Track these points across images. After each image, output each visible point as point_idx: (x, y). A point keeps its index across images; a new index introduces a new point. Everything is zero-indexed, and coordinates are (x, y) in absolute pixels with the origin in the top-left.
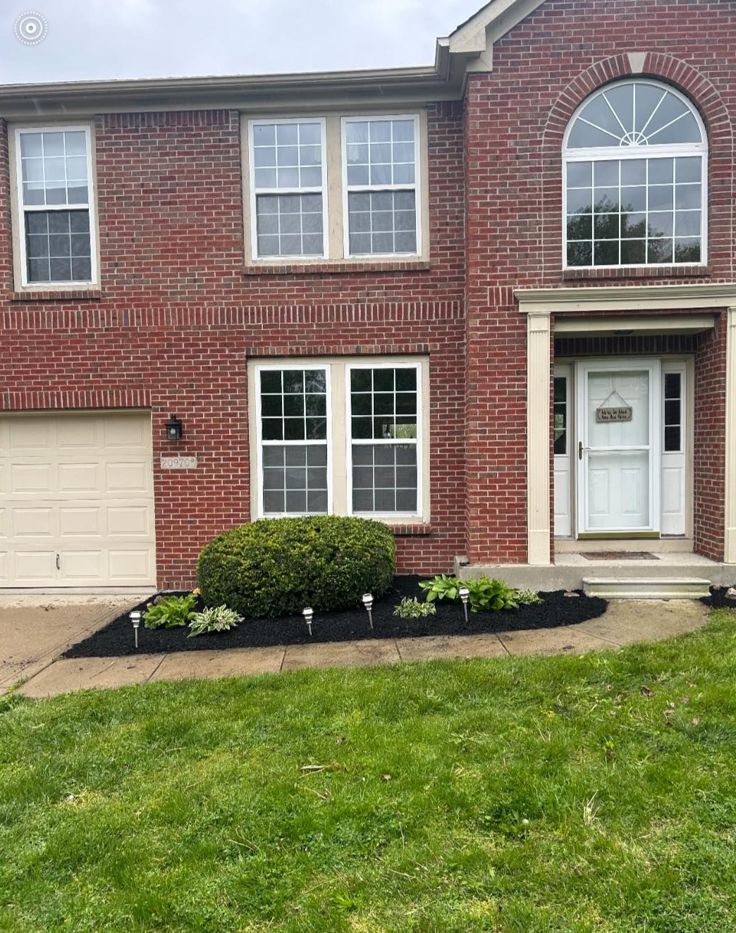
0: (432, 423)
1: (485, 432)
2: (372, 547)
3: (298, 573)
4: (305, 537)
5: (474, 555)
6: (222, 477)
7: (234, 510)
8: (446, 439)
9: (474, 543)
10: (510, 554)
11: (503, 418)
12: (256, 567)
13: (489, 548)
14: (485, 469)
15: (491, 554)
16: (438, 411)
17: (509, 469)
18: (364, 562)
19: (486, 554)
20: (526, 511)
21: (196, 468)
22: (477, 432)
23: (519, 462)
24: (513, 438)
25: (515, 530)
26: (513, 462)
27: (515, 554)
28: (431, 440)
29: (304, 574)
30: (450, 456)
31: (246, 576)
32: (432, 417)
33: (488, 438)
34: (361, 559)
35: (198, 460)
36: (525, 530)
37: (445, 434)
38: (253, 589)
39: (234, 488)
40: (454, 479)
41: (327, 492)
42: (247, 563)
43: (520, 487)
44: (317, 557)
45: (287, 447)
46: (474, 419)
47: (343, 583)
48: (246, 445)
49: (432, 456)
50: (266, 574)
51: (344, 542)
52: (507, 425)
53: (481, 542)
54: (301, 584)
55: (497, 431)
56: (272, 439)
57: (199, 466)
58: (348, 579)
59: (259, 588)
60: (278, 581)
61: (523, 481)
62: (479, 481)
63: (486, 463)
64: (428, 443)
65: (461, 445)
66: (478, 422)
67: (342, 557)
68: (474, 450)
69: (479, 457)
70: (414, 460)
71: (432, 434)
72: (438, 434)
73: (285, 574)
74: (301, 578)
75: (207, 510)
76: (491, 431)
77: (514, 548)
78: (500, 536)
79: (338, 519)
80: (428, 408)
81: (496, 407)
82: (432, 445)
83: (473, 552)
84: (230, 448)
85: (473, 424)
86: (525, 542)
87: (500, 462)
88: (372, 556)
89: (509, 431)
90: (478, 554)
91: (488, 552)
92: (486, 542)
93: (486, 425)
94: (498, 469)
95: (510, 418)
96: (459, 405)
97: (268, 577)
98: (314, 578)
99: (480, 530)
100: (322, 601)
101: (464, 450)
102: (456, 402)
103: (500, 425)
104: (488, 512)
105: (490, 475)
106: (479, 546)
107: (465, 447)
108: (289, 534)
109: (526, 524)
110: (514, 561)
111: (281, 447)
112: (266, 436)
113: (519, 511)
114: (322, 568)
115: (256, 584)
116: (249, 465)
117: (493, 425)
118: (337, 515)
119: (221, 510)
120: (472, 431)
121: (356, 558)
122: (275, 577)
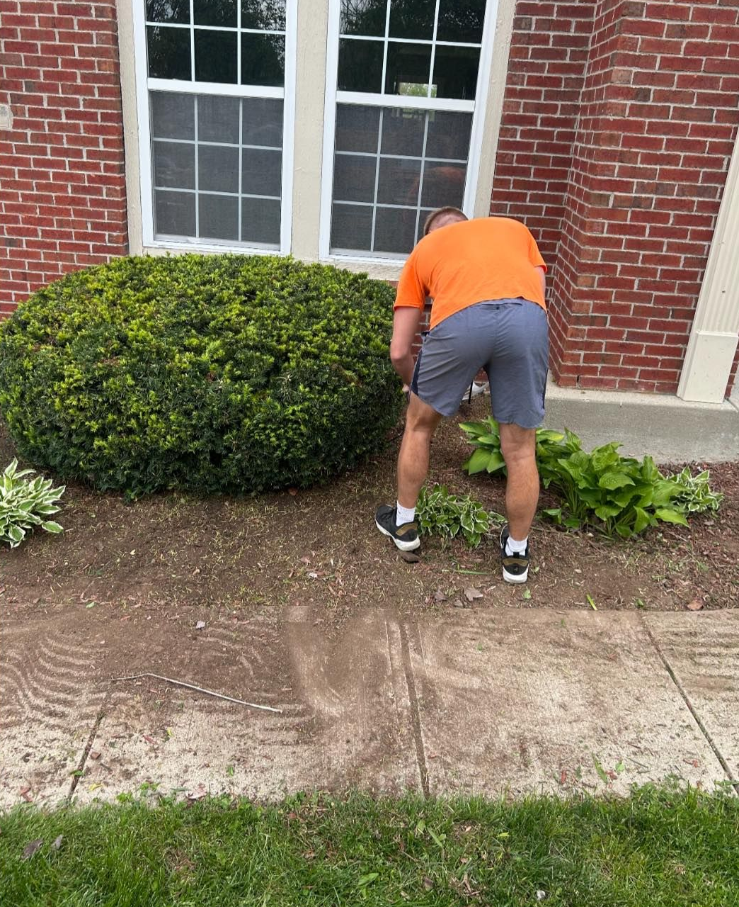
0: (512, 66)
1: (645, 95)
2: (363, 357)
3: (187, 414)
4: (218, 316)
5: (569, 369)
6: (66, 153)
7: (95, 226)
8: (539, 108)
9: (575, 345)
10: (645, 374)
11: (695, 65)
12: (94, 386)
13: (603, 359)
14: (627, 187)
15: (605, 371)
16: (531, 39)
17: (683, 191)
18: (343, 395)
19: (594, 371)
20: (697, 289)
21: (10, 129)
22: (628, 93)
23: (709, 177)
24: (708, 116)
25: (666, 326)
26: (693, 176)
27: (654, 375)
28: (506, 106)
29: (200, 418)
30: (542, 147)
31: (70, 406)
32: (514, 52)
33: (650, 111)
34: (335, 390)
35: (15, 111)
36: (685, 328)
37: (537, 94)
38: (92, 436)
39: (91, 179)
40: (543, 199)
41: (279, 203)
42: (75, 373)
43: (697, 235)
44: (235, 379)
45: (202, 97)
46: (627, 60)
47: (292, 443)
48: (113, 85)
49: (502, 145)
50: (115, 407)
51: (301, 339)
52: (700, 82)
53: (588, 346)
54: (194, 438)
55: (674, 96)
56: (169, 77)
57: (16, 124)
58: (302, 435)
59: (102, 433)
60: (142, 426)
61: (707, 221)
62: (611, 214)
63: (635, 173)
64: (498, 113)
65: (569, 123)
66: (635, 70)
67: (293, 384)
68: (612, 140)
69: (620, 157)
70: (462, 150)
71: (510, 93)
72: (523, 94)
73: (159, 412)
74: (194, 427)
75: (39, 222)
76: (661, 96)
77: (655, 362)
78: (632, 336)
79: (299, 267)
80: (508, 30)
81: (684, 32)
82: (506, 120)
83: (569, 364)
84: (78, 90)
85: (623, 75)
86: (681, 353)
87: (665, 175)
88: (361, 377)
89: (703, 99)
90: (577, 370)
91: (599, 366)
92: (599, 346)
93: (652, 79)
94: (656, 189)
95: (712, 66)
96: (580, 27)
97: (120, 412)
98: (223, 429)
99: (592, 321)
100: (243, 474)
101: (570, 137)
102: (574, 20)
103: (684, 81)
104: (615, 283)
105: (637, 202)
106: (582, 353)
107: (576, 130)
108: (181, 306)
109: (691, 315)
110: (649, 389)
111: (189, 97)
112: (157, 68)
113: (683, 288)
114: (245, 409)
115: (95, 426)
116: (121, 132)
117: (668, 80)
118: (297, 258)
119: (68, 224)
120: (618, 92)
121: (324, 386)
122: (135, 416)
